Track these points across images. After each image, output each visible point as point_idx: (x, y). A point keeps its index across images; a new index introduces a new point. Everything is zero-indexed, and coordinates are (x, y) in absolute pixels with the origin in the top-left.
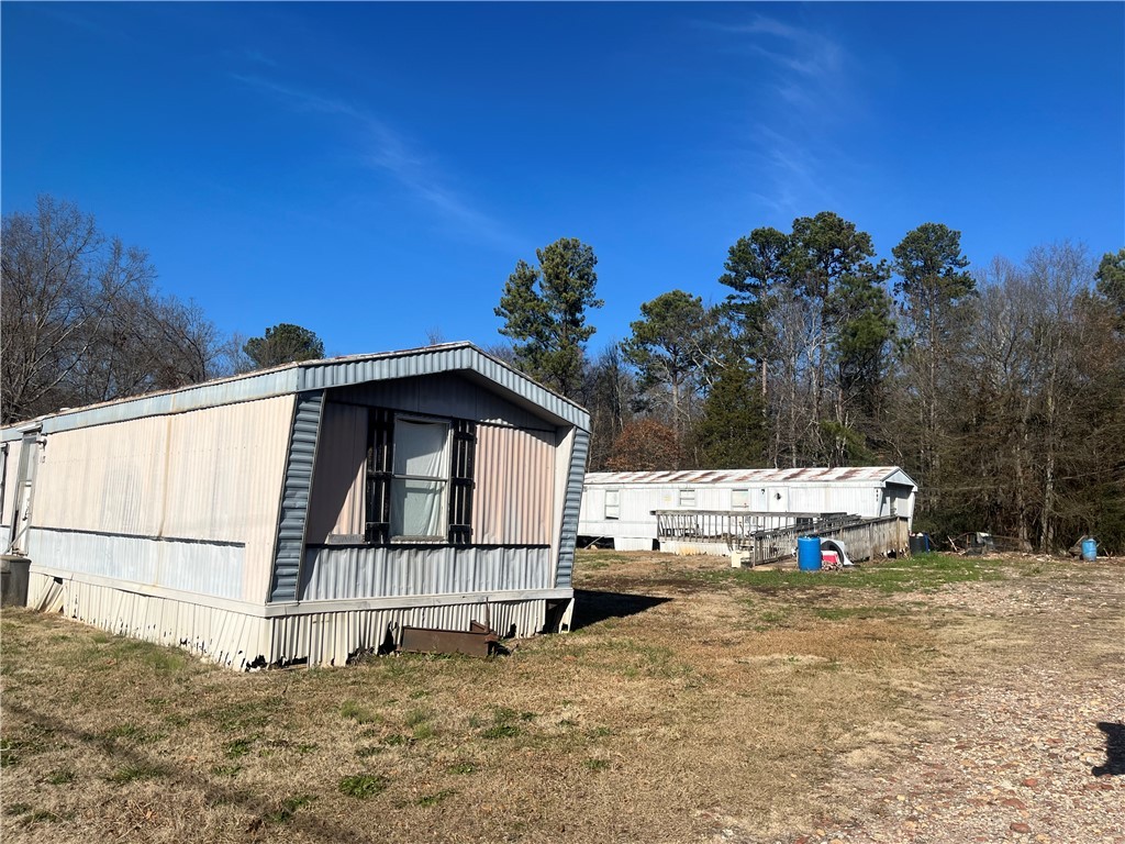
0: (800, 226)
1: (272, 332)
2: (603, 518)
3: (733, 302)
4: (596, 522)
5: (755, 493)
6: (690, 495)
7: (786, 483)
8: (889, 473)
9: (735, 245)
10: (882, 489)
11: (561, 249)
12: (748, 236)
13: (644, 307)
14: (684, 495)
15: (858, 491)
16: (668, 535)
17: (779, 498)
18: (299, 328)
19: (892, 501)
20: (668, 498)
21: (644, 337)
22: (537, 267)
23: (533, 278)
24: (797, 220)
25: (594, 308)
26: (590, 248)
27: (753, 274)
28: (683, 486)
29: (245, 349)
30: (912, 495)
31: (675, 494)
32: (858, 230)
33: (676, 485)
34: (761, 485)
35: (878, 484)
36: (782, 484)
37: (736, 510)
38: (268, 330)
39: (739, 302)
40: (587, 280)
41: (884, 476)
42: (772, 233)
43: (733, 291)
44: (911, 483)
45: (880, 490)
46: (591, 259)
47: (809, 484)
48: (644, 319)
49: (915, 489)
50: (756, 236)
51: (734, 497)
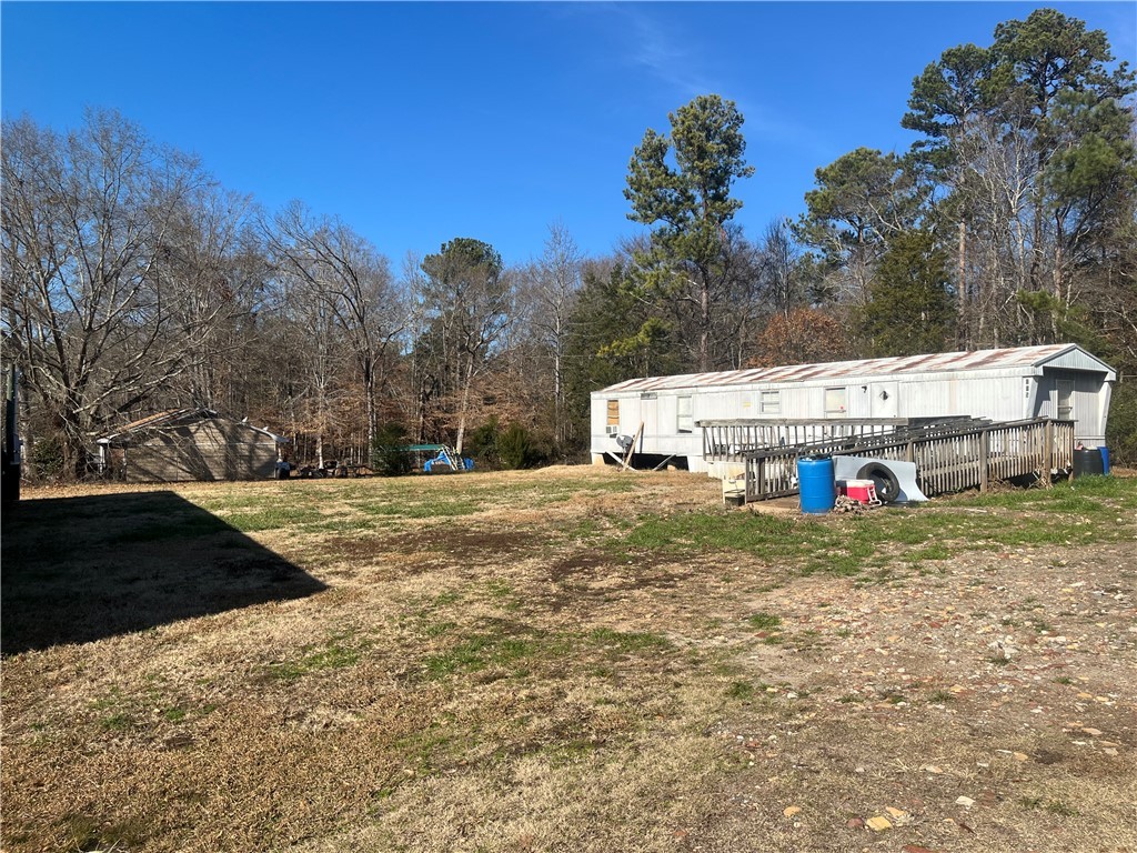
0: (1005, 33)
1: (447, 247)
2: (675, 431)
3: (919, 150)
4: (668, 437)
5: (853, 393)
6: (774, 398)
7: (895, 377)
8: (1053, 352)
9: (921, 75)
10: (1035, 377)
11: (699, 111)
12: (939, 60)
13: (818, 172)
14: (767, 398)
15: (997, 382)
16: (716, 454)
17: (885, 397)
18: (475, 241)
19: (1062, 397)
20: (747, 403)
21: (823, 210)
22: (667, 135)
23: (660, 150)
24: (1000, 26)
25: (743, 178)
26: (733, 104)
27: (947, 110)
28: (765, 386)
29: (423, 267)
30: (1106, 386)
31: (755, 399)
32: (1088, 29)
33: (756, 386)
34: (861, 380)
35: (1029, 371)
36: (889, 378)
37: (830, 416)
38: (444, 245)
39: (927, 149)
40: (733, 146)
41: (1042, 358)
42: (969, 52)
43: (922, 136)
44: (1102, 368)
45: (1031, 379)
46: (737, 118)
47: (927, 375)
48: (817, 188)
49: (1111, 376)
50: (947, 58)
51: (828, 398)
